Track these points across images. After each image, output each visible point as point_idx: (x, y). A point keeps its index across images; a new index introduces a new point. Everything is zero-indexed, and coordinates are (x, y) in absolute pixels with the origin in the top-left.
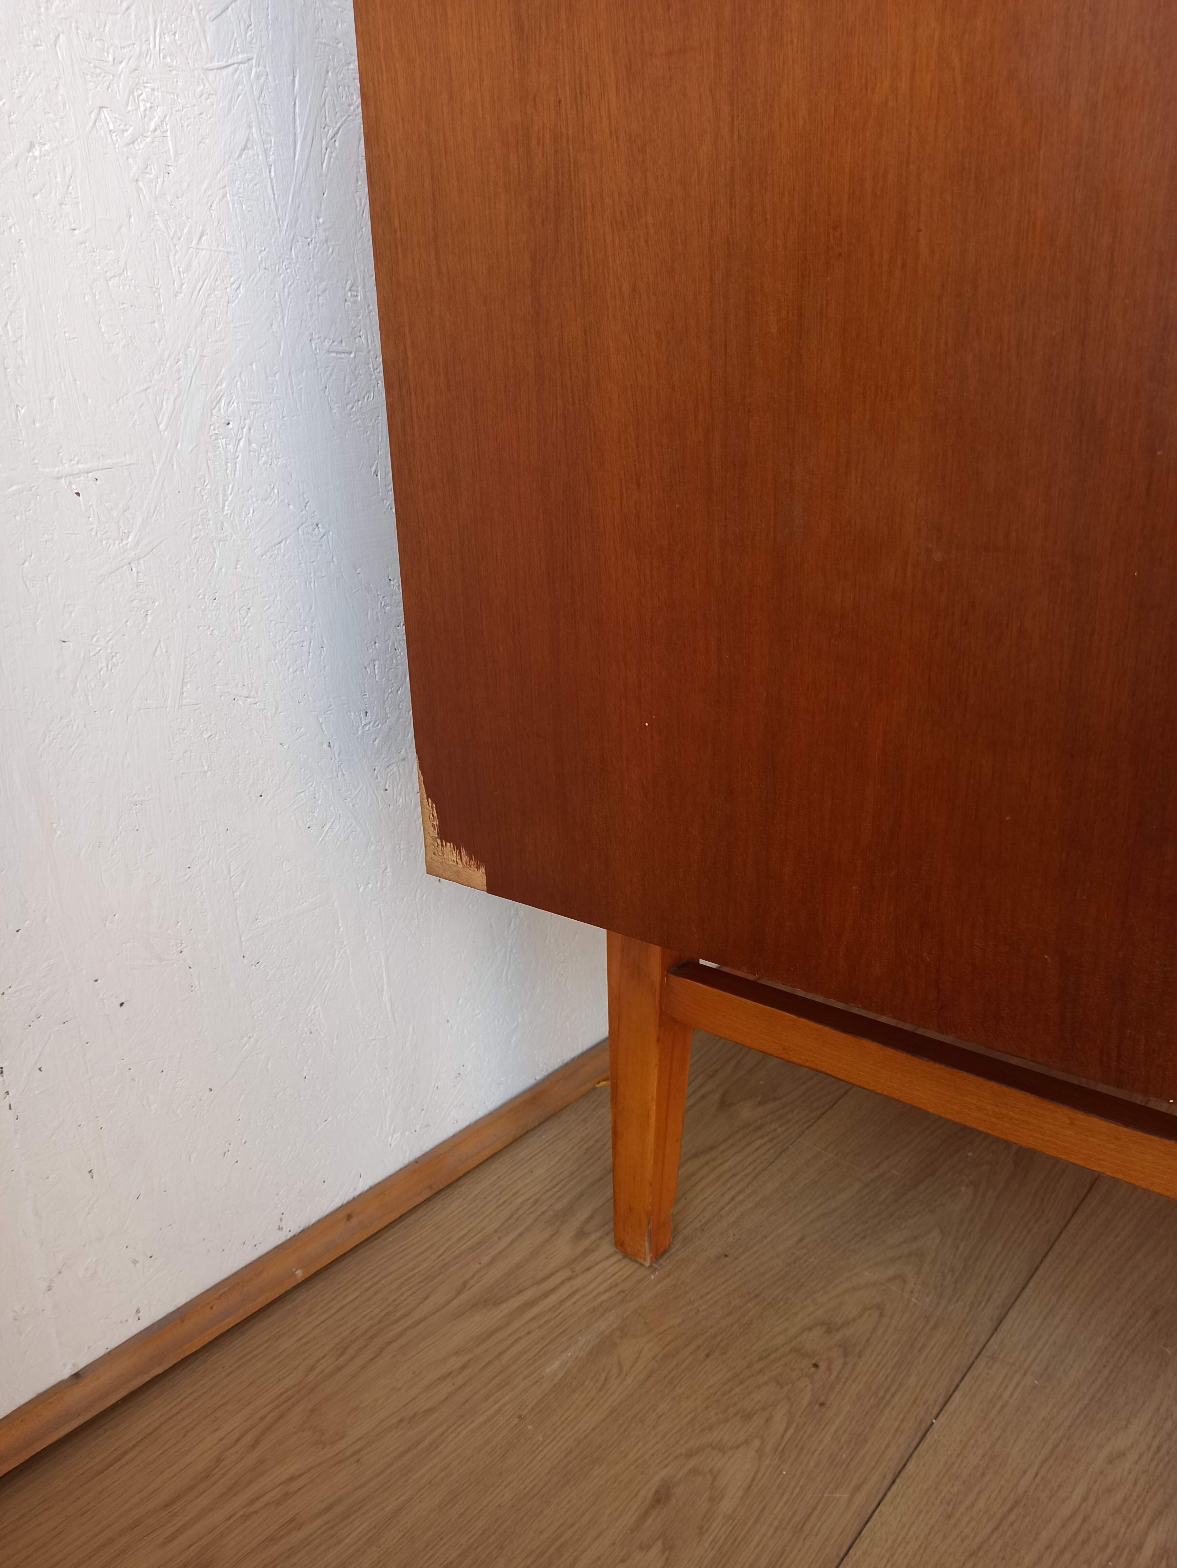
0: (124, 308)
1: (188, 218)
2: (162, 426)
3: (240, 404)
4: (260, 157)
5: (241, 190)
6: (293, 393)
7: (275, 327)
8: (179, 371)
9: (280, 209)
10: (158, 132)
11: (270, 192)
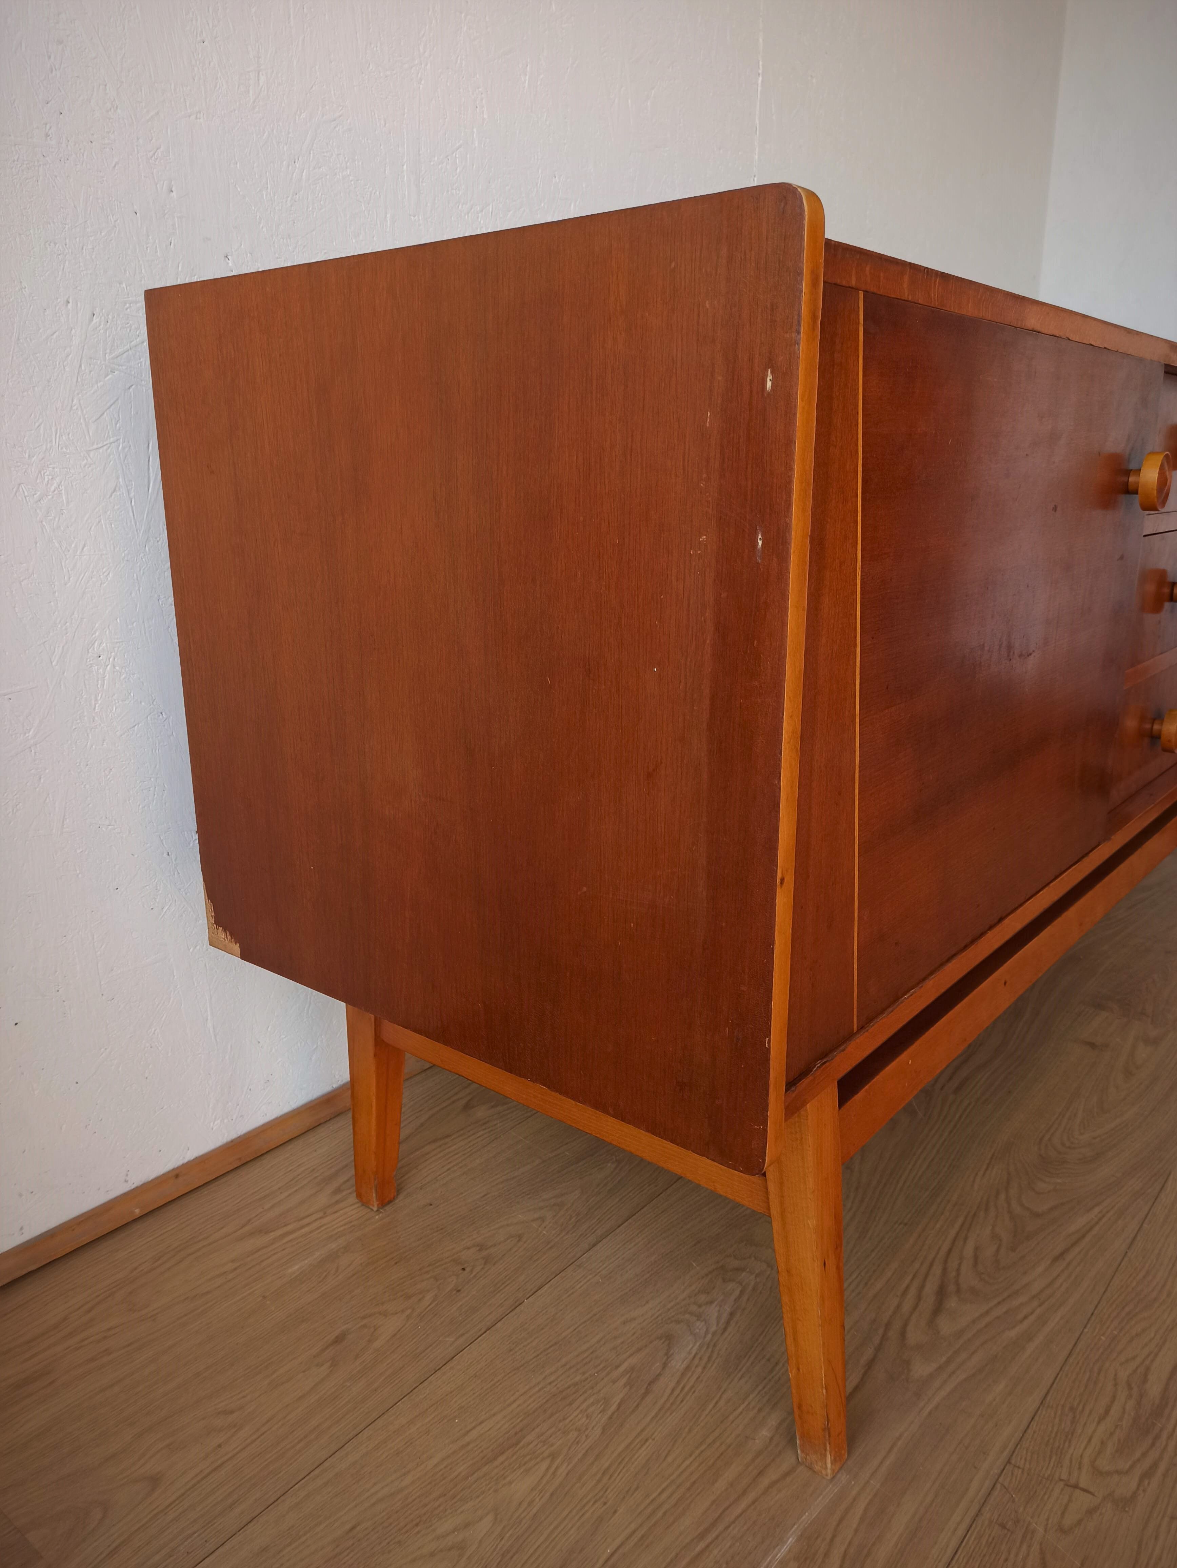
0: (31, 597)
1: (74, 538)
2: (54, 663)
3: (108, 645)
4: (125, 495)
5: (111, 516)
6: (145, 633)
7: (133, 595)
8: (66, 629)
9: (138, 524)
10: (56, 492)
11: (131, 514)
